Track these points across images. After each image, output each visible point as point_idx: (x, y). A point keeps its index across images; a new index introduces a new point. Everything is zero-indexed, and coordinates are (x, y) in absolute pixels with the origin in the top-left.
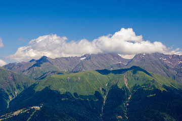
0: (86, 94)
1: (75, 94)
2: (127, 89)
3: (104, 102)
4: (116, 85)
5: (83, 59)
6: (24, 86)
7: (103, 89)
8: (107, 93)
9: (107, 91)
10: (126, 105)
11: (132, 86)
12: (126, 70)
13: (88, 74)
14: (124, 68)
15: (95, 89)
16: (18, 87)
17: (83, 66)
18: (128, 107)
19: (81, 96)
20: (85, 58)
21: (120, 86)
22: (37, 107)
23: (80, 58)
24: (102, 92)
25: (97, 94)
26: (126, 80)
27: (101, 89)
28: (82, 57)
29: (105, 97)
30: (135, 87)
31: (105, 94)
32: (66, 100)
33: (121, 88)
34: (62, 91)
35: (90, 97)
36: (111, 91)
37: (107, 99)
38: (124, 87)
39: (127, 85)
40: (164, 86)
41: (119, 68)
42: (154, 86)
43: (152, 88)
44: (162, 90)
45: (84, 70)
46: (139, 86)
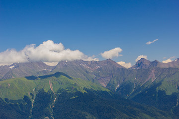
0: (16, 98)
1: (6, 99)
2: (52, 93)
3: (32, 105)
4: (43, 90)
5: (12, 67)
7: (31, 94)
8: (35, 97)
9: (35, 95)
10: (52, 107)
11: (57, 89)
12: (51, 76)
13: (17, 81)
14: (49, 74)
15: (24, 94)
17: (12, 74)
19: (12, 101)
20: (14, 66)
21: (46, 91)
23: (9, 66)
24: (30, 97)
25: (26, 98)
26: (51, 85)
27: (29, 94)
28: (11, 66)
29: (33, 101)
30: (59, 91)
31: (33, 98)
33: (47, 91)
35: (19, 101)
36: (38, 95)
37: (35, 103)
38: (50, 91)
39: (52, 90)
40: (85, 89)
41: (44, 75)
42: (76, 89)
43: (75, 91)
44: (83, 92)
45: (13, 77)
46: (63, 89)
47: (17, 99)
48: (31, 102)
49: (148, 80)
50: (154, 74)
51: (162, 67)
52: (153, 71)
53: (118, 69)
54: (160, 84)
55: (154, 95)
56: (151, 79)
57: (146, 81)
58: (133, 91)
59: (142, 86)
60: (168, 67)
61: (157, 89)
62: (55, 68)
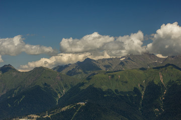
1: (116, 91)
2: (162, 85)
3: (142, 97)
4: (153, 82)
5: (123, 59)
6: (71, 85)
7: (141, 85)
8: (145, 89)
9: (145, 87)
10: (162, 99)
11: (167, 81)
13: (127, 73)
14: (159, 66)
15: (134, 86)
16: (66, 86)
17: (123, 66)
18: (164, 101)
19: (122, 92)
21: (156, 83)
22: (82, 103)
23: (120, 58)
24: (140, 88)
25: (136, 90)
26: (161, 77)
27: (139, 85)
28: (122, 58)
29: (143, 93)
30: (170, 83)
31: (143, 90)
32: (108, 96)
33: (157, 83)
34: (105, 88)
35: (129, 93)
36: (148, 87)
37: (145, 94)
38: (160, 83)
39: (162, 81)
41: (155, 67)
45: (124, 69)
46: (173, 81)
47: (127, 91)
48: (141, 94)
62: (165, 59)
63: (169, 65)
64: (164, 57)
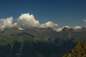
2: (21, 42)
4: (17, 41)
5: (3, 30)
9: (13, 43)
10: (21, 49)
11: (23, 41)
13: (5, 36)
14: (20, 33)
15: (8, 43)
19: (2, 46)
23: (1, 29)
25: (9, 45)
26: (21, 39)
27: (10, 43)
30: (25, 41)
31: (12, 45)
33: (19, 42)
37: (13, 47)
39: (21, 41)
40: (37, 41)
41: (18, 34)
42: (32, 41)
43: (32, 42)
44: (36, 42)
45: (3, 35)
46: (26, 41)
47: (4, 45)
48: (11, 47)
49: (67, 37)
50: (70, 35)
51: (75, 31)
52: (70, 33)
53: (54, 32)
54: (73, 39)
55: (70, 45)
56: (69, 37)
57: (66, 38)
58: (60, 42)
59: (65, 40)
60: (77, 31)
61: (72, 42)
62: (23, 30)
63: (25, 33)
64: (22, 29)
